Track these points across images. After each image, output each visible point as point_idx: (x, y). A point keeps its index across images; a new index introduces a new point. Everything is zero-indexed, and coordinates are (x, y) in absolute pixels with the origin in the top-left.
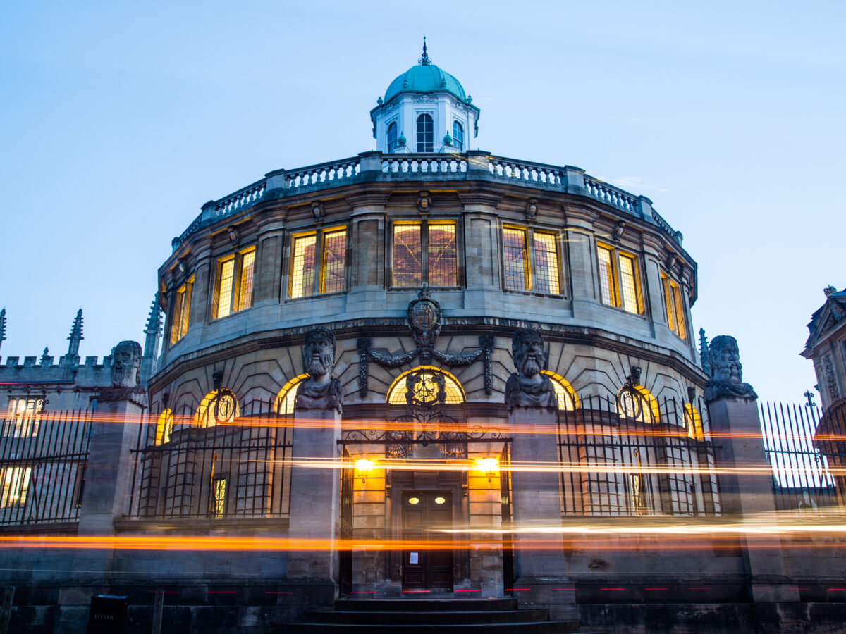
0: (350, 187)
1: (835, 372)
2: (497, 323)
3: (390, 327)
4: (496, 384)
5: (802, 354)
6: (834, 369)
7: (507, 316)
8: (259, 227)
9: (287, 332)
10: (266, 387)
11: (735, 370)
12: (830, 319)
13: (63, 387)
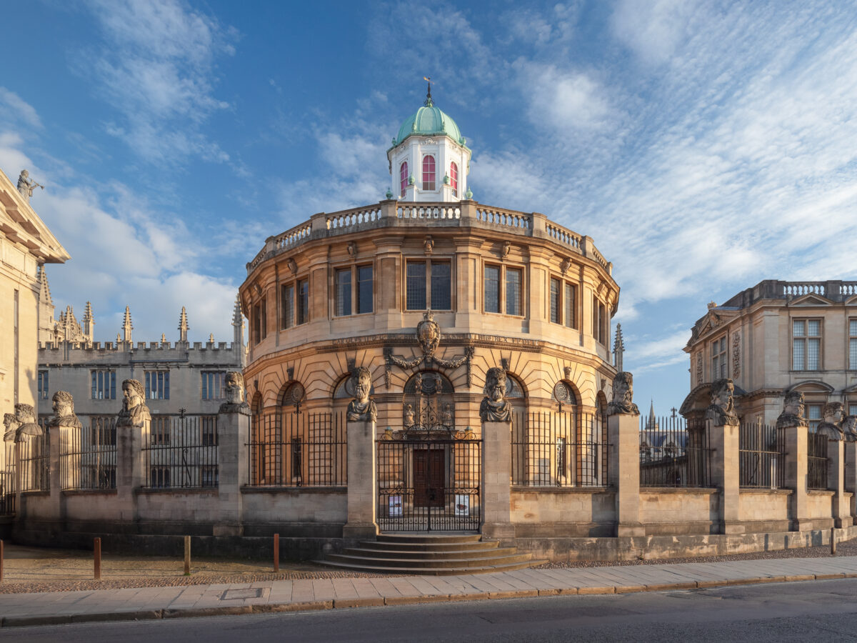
0: (375, 231)
1: (703, 364)
2: (477, 338)
3: (405, 340)
4: (474, 380)
5: (684, 349)
6: (703, 362)
7: (485, 333)
8: (310, 260)
9: (335, 342)
10: (323, 379)
11: (628, 395)
12: (708, 326)
13: (180, 364)
